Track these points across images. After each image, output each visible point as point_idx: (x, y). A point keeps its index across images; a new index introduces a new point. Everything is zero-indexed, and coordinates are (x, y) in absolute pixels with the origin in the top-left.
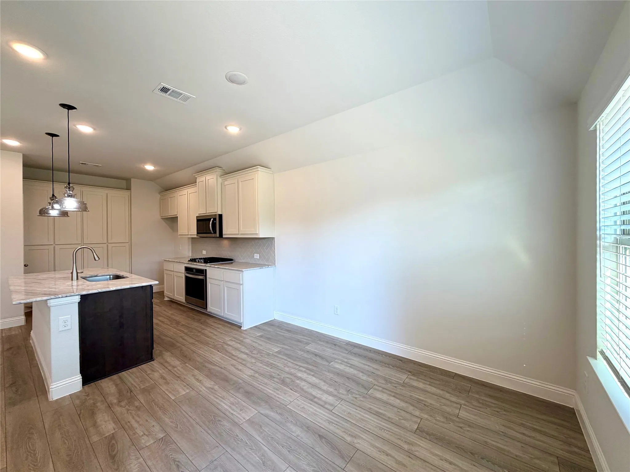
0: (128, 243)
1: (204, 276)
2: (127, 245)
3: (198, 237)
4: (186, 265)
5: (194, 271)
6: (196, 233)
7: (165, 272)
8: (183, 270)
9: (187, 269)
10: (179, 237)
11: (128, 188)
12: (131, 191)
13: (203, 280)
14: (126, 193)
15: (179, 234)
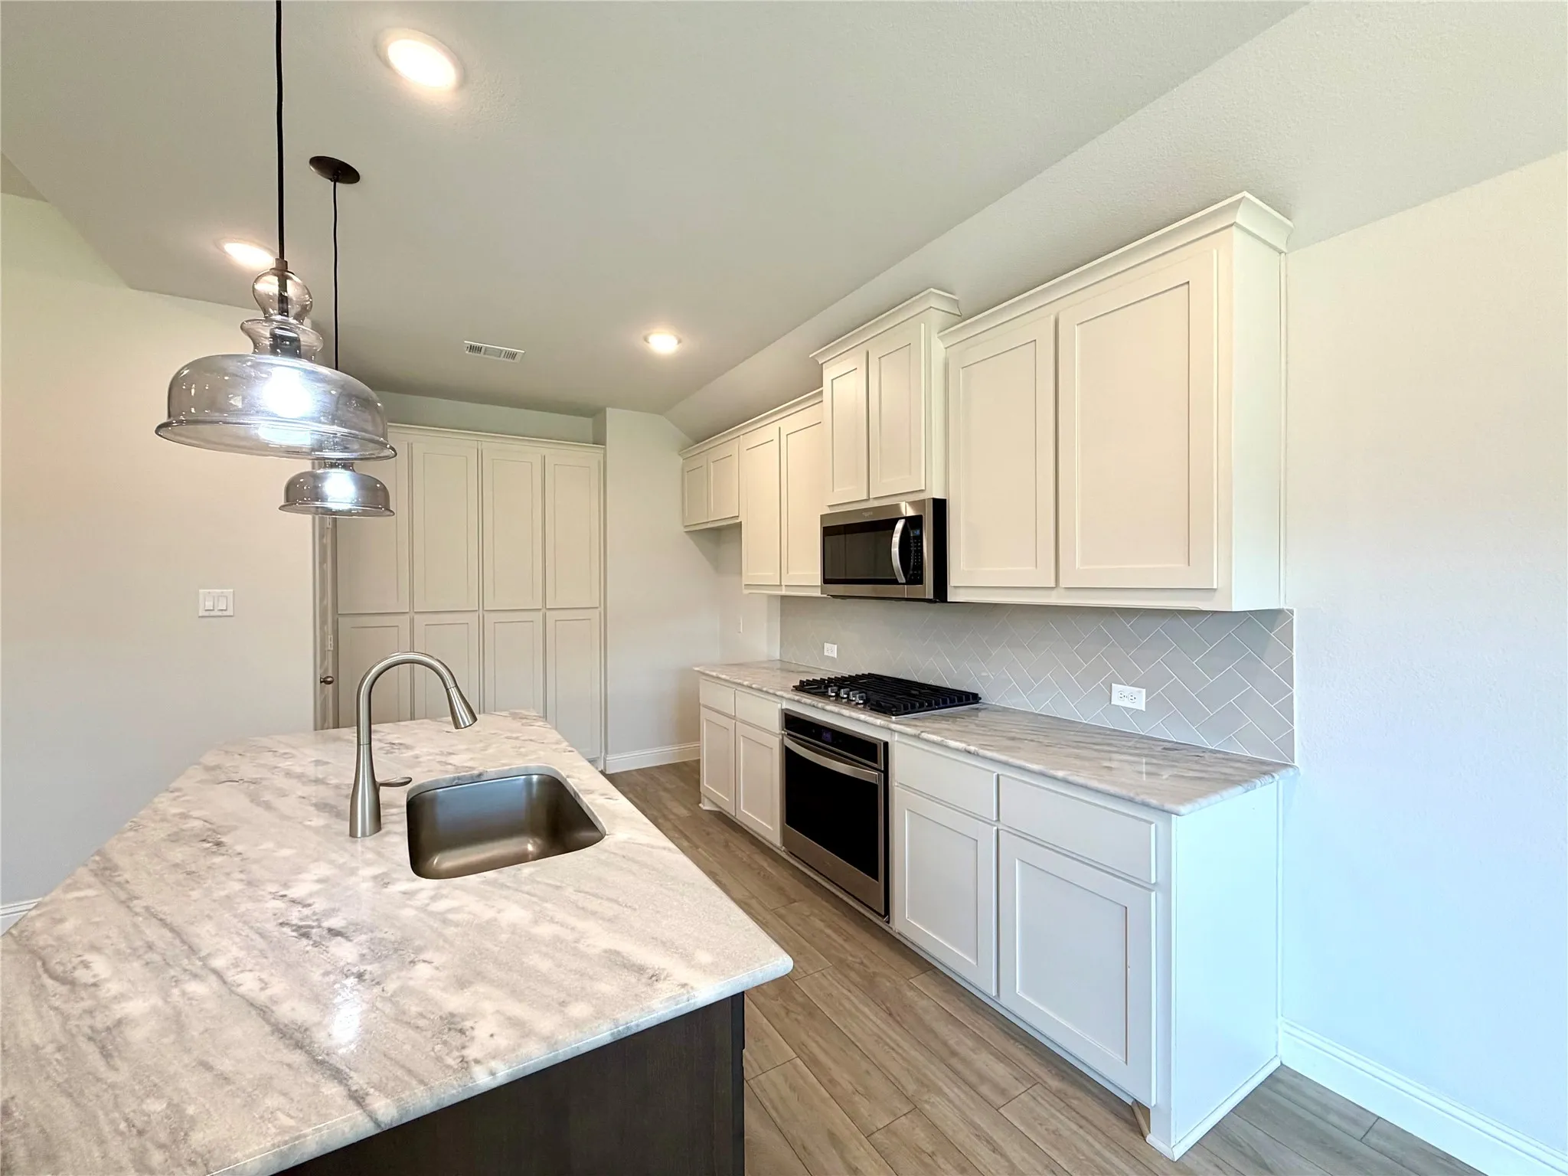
0: (597, 608)
1: (880, 771)
2: (595, 615)
3: (825, 596)
4: (785, 706)
5: (827, 736)
6: (818, 581)
7: (705, 714)
8: (775, 723)
9: (793, 723)
10: (746, 592)
11: (599, 440)
12: (605, 449)
13: (875, 787)
14: (589, 455)
15: (745, 582)
